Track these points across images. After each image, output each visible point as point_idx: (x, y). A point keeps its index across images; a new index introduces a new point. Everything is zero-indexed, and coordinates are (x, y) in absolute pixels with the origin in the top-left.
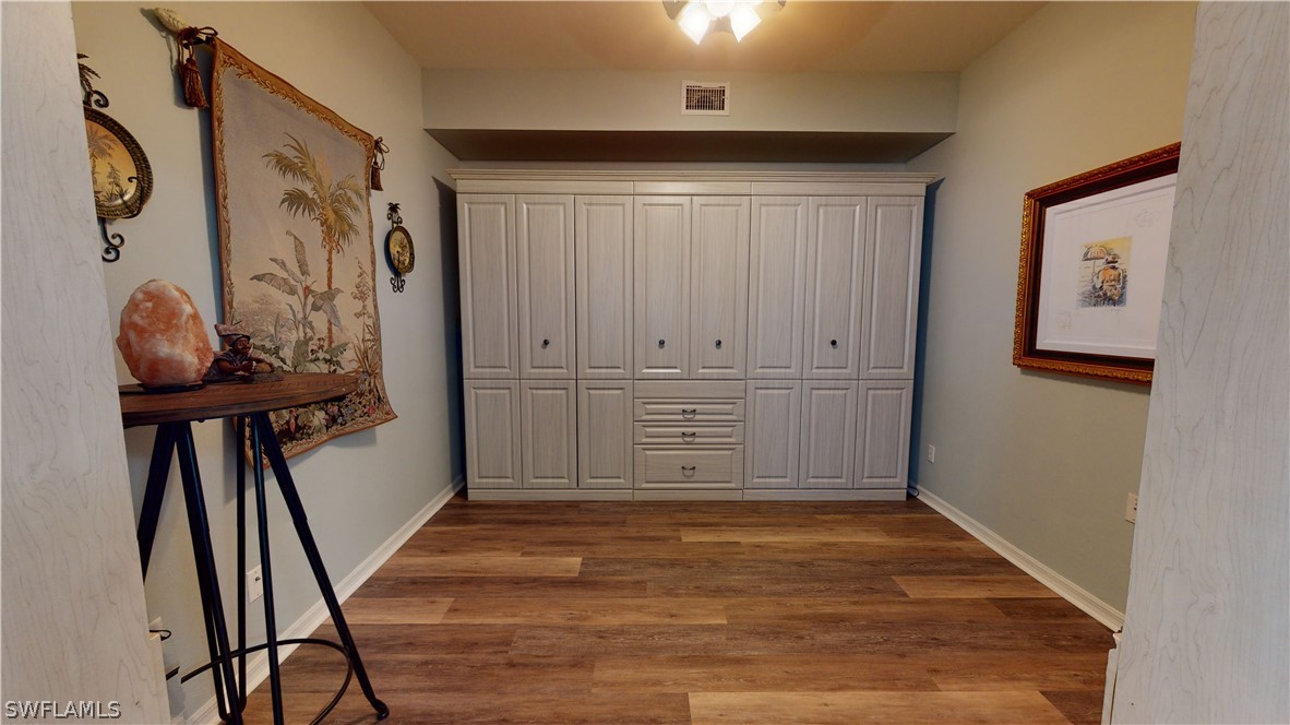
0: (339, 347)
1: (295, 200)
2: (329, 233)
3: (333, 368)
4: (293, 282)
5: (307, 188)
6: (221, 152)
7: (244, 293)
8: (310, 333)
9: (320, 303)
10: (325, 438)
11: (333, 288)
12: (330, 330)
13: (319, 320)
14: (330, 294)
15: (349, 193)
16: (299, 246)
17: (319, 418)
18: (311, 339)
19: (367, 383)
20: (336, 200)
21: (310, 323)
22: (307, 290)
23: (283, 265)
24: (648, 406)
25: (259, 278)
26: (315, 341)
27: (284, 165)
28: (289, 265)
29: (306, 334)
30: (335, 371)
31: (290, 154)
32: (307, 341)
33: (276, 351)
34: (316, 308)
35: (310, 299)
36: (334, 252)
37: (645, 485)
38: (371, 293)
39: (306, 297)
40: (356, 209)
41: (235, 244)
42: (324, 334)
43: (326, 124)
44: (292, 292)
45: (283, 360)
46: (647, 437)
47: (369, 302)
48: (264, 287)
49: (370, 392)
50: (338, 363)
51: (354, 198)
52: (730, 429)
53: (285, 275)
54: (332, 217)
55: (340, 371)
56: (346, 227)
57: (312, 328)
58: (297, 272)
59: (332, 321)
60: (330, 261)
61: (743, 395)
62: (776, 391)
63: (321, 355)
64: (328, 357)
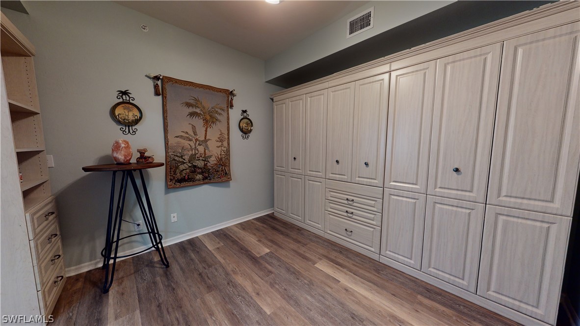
0: (208, 156)
1: (192, 114)
2: (206, 122)
3: (206, 163)
4: (191, 137)
5: (198, 111)
6: (166, 105)
7: (172, 141)
8: (197, 152)
9: (201, 143)
10: (202, 183)
11: (207, 138)
12: (205, 151)
13: (201, 149)
14: (206, 140)
15: (217, 110)
16: (194, 127)
17: (199, 177)
18: (197, 154)
19: (221, 168)
20: (210, 112)
21: (197, 149)
22: (197, 140)
23: (187, 133)
24: (331, 193)
25: (177, 137)
26: (199, 154)
27: (188, 105)
28: (189, 133)
29: (195, 152)
30: (207, 163)
31: (192, 102)
32: (195, 154)
33: (182, 157)
34: (199, 145)
35: (198, 142)
36: (208, 129)
37: (329, 232)
38: (226, 140)
39: (196, 142)
40: (220, 114)
41: (169, 128)
42: (203, 152)
43: (208, 90)
44: (190, 140)
45: (184, 159)
46: (331, 208)
47: (225, 144)
48: (178, 139)
49: (222, 171)
50: (208, 161)
51: (219, 111)
52: (373, 216)
53: (188, 136)
54: (208, 117)
55: (209, 164)
56: (215, 120)
57: (198, 151)
58: (193, 134)
59: (206, 148)
60: (206, 131)
61: (381, 197)
62: (404, 199)
63: (201, 158)
64: (204, 159)
